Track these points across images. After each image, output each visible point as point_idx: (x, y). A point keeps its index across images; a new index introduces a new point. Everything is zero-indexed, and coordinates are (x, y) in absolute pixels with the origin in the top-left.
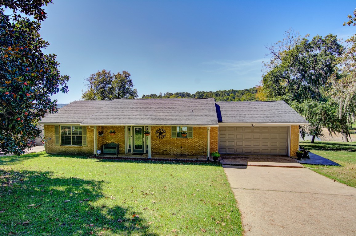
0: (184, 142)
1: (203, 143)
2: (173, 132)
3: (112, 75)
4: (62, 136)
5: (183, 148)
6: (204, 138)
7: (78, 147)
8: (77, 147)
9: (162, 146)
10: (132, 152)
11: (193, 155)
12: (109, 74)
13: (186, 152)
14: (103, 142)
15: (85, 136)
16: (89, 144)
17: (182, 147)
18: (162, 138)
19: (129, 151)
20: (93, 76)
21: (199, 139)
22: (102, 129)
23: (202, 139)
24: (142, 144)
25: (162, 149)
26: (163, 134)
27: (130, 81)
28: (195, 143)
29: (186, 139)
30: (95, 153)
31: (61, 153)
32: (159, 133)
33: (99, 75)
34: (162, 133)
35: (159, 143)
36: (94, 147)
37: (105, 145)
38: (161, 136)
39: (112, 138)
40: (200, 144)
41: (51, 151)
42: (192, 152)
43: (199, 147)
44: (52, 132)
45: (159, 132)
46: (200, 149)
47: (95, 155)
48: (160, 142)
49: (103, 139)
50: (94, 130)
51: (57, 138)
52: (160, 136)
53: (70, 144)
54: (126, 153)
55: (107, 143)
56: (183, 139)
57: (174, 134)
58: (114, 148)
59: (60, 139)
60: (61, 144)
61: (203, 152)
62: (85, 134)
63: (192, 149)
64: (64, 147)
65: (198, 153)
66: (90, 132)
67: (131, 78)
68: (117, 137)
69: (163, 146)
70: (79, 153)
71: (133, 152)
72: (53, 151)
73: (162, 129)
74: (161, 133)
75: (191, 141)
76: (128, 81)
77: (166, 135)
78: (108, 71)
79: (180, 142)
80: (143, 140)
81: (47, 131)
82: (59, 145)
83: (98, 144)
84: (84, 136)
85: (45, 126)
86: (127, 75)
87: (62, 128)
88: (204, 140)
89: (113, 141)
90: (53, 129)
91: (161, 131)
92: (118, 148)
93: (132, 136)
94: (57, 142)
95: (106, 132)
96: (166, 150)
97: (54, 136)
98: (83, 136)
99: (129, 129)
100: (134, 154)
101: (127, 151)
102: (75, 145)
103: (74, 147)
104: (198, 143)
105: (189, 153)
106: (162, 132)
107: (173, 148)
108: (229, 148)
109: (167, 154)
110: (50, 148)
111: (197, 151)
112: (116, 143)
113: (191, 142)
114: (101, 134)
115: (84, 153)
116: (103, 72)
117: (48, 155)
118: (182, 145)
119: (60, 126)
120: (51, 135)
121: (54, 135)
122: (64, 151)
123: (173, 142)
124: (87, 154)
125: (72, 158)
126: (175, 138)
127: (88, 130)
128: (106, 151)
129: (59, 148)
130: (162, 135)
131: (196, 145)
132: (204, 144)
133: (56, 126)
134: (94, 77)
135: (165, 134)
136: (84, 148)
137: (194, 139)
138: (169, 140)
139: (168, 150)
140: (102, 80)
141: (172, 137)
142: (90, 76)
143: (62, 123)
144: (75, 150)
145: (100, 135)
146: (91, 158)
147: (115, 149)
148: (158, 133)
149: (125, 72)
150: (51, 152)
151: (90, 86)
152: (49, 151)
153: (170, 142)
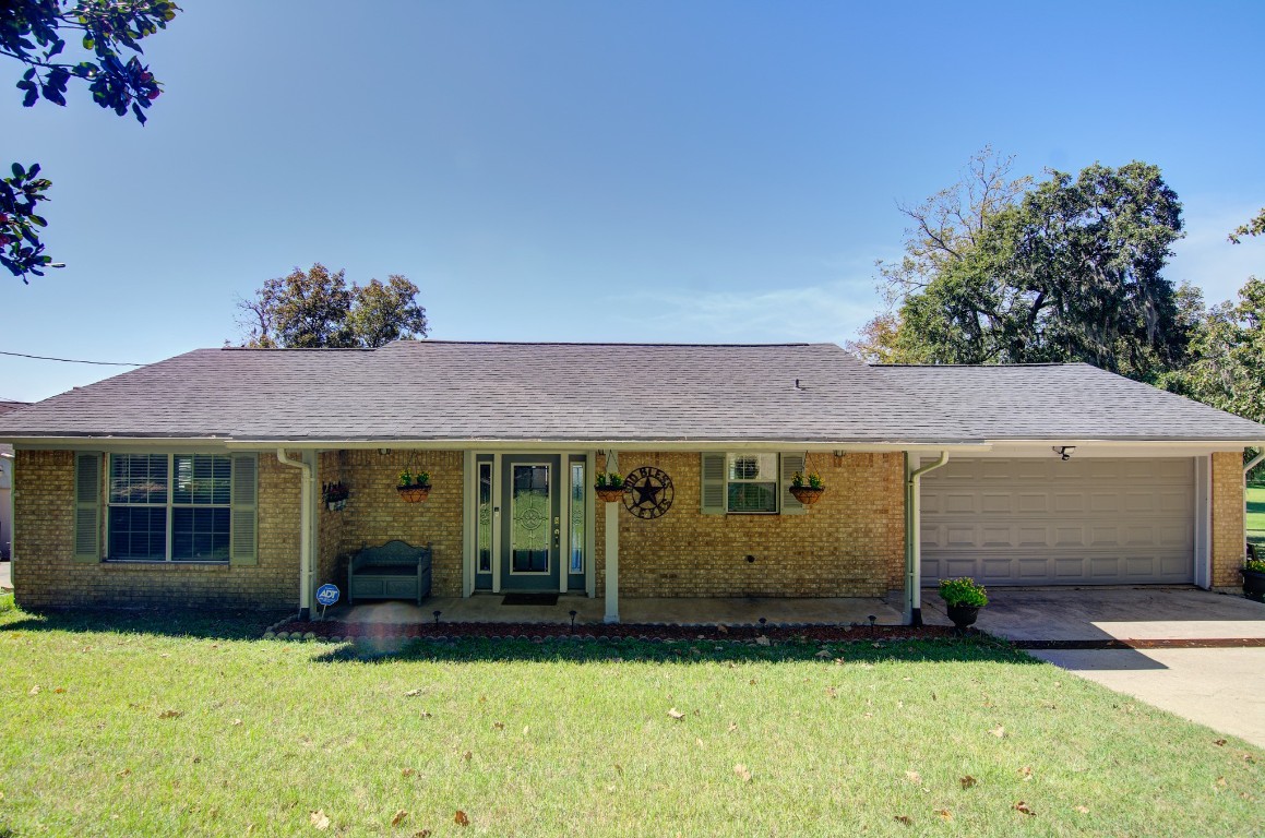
0: (761, 534)
1: (850, 535)
2: (706, 487)
3: (348, 288)
4: (112, 509)
5: (755, 565)
6: (855, 512)
7: (206, 568)
8: (200, 571)
9: (654, 553)
10: (496, 587)
11: (804, 596)
12: (339, 282)
13: (771, 584)
14: (343, 542)
15: (249, 508)
16: (268, 554)
17: (751, 559)
18: (653, 516)
19: (483, 583)
20: (273, 287)
21: (831, 516)
22: (344, 471)
23: (849, 516)
24: (548, 547)
25: (652, 571)
26: (659, 497)
27: (418, 313)
28: (812, 536)
29: (772, 518)
30: (304, 603)
31: (105, 602)
32: (638, 489)
33: (298, 283)
34: (657, 490)
35: (639, 539)
36: (298, 567)
37: (356, 553)
38: (648, 505)
39: (394, 521)
40: (837, 539)
41: (49, 593)
42: (800, 580)
43: (833, 554)
44: (58, 488)
45: (639, 484)
46: (837, 567)
47: (307, 611)
48: (642, 532)
49: (346, 523)
50: (306, 472)
51: (85, 518)
52: (644, 505)
53: (159, 550)
54: (467, 594)
55: (365, 543)
56: (756, 518)
57: (713, 496)
58: (411, 570)
59: (102, 525)
60: (106, 555)
61: (852, 581)
62: (248, 497)
63: (801, 567)
64: (125, 571)
65: (827, 585)
66: (276, 486)
67: (419, 301)
68: (422, 515)
69: (660, 557)
70: (210, 601)
71: (503, 586)
72: (57, 592)
73: (653, 473)
74: (648, 493)
75: (797, 526)
76: (410, 313)
77: (675, 502)
78: (332, 272)
79: (742, 531)
80: (556, 527)
81: (30, 482)
82: (95, 558)
83: (322, 550)
84: (242, 508)
85: (19, 454)
86: (407, 291)
87: (118, 464)
88: (856, 522)
89: (398, 534)
90: (67, 475)
91: (648, 482)
92: (427, 571)
93: (499, 505)
94: (83, 543)
95: (364, 487)
96: (673, 576)
97: (69, 507)
98: (235, 507)
99: (485, 472)
100: (511, 599)
101: (469, 584)
102: (188, 555)
103: (182, 567)
104: (830, 535)
105: (785, 586)
106: (655, 483)
107: (707, 563)
108: (952, 558)
109: (677, 596)
110: (39, 577)
111: (825, 576)
112: (415, 543)
113: (795, 535)
114: (335, 501)
115: (237, 599)
116: (314, 273)
117: (23, 616)
118: (751, 549)
119: (109, 455)
120: (51, 502)
121: (69, 503)
122: (123, 593)
123: (708, 535)
124: (257, 604)
125: (167, 640)
126: (718, 513)
127: (266, 477)
128: (362, 584)
129: (94, 578)
130: (654, 502)
131: (822, 549)
132: (856, 539)
133: (81, 458)
134: (277, 289)
135: (668, 498)
136: (240, 570)
137: (813, 516)
138: (689, 525)
139: (683, 572)
140: (310, 301)
141: (706, 511)
142: (262, 287)
143: (115, 434)
144: (184, 585)
145: (332, 505)
146: (284, 634)
147: (416, 574)
148: (636, 493)
149: (398, 282)
150: (46, 600)
151: (260, 329)
152: (32, 593)
153: (692, 535)
